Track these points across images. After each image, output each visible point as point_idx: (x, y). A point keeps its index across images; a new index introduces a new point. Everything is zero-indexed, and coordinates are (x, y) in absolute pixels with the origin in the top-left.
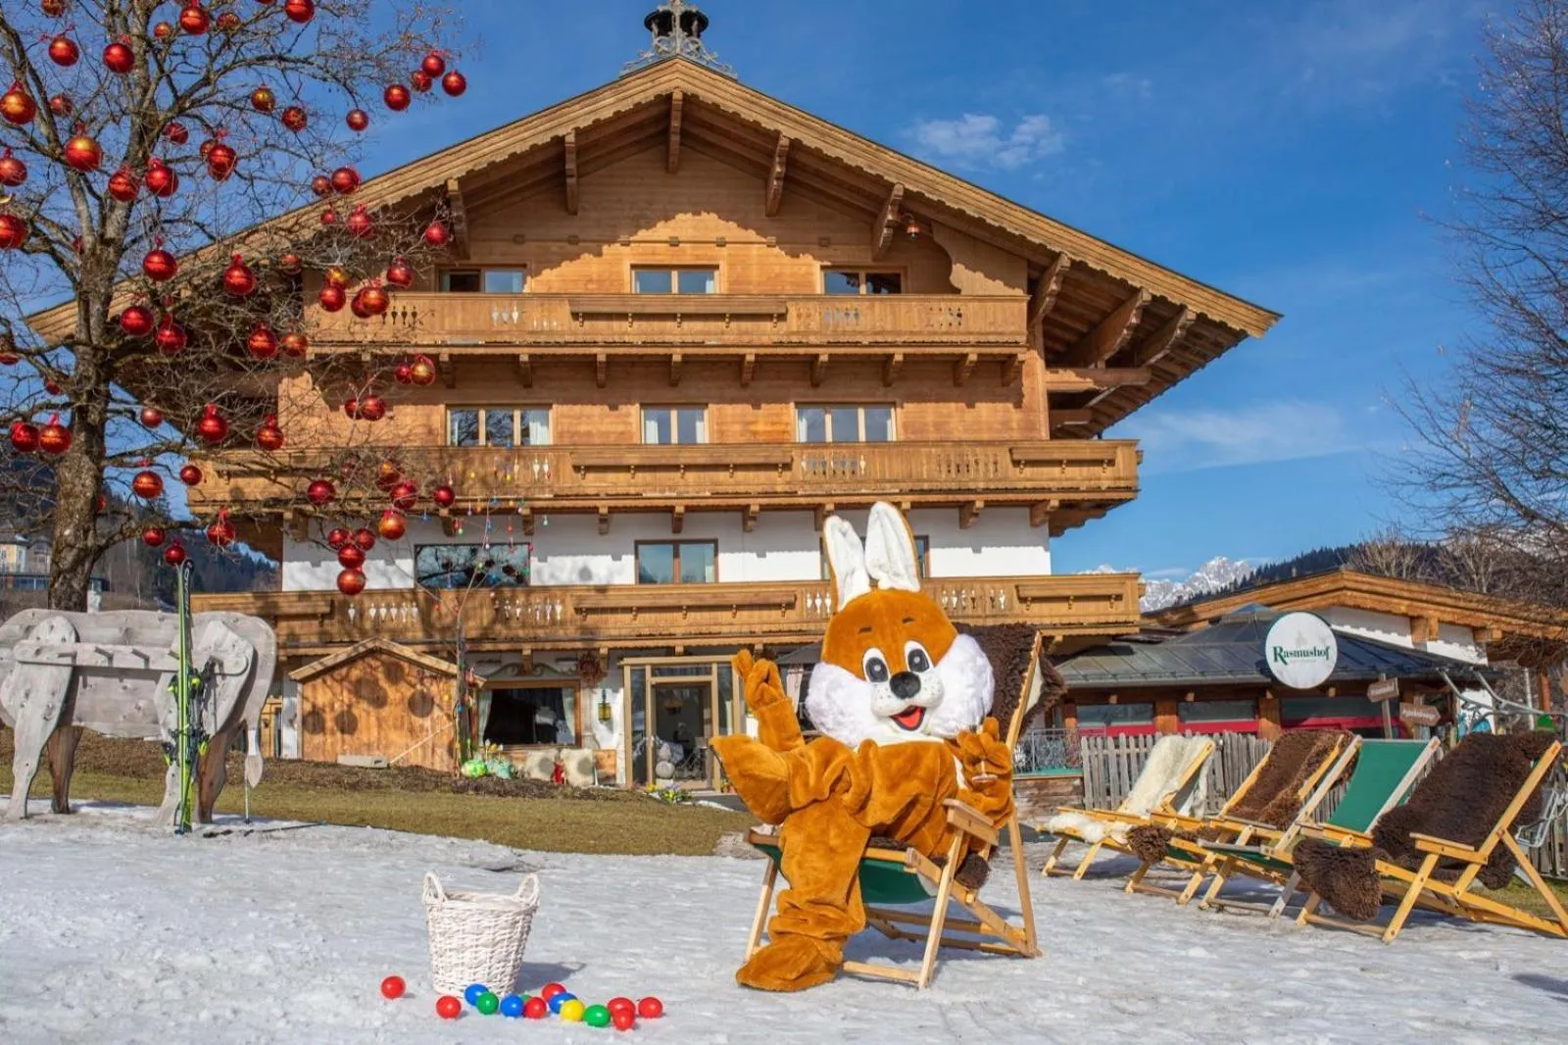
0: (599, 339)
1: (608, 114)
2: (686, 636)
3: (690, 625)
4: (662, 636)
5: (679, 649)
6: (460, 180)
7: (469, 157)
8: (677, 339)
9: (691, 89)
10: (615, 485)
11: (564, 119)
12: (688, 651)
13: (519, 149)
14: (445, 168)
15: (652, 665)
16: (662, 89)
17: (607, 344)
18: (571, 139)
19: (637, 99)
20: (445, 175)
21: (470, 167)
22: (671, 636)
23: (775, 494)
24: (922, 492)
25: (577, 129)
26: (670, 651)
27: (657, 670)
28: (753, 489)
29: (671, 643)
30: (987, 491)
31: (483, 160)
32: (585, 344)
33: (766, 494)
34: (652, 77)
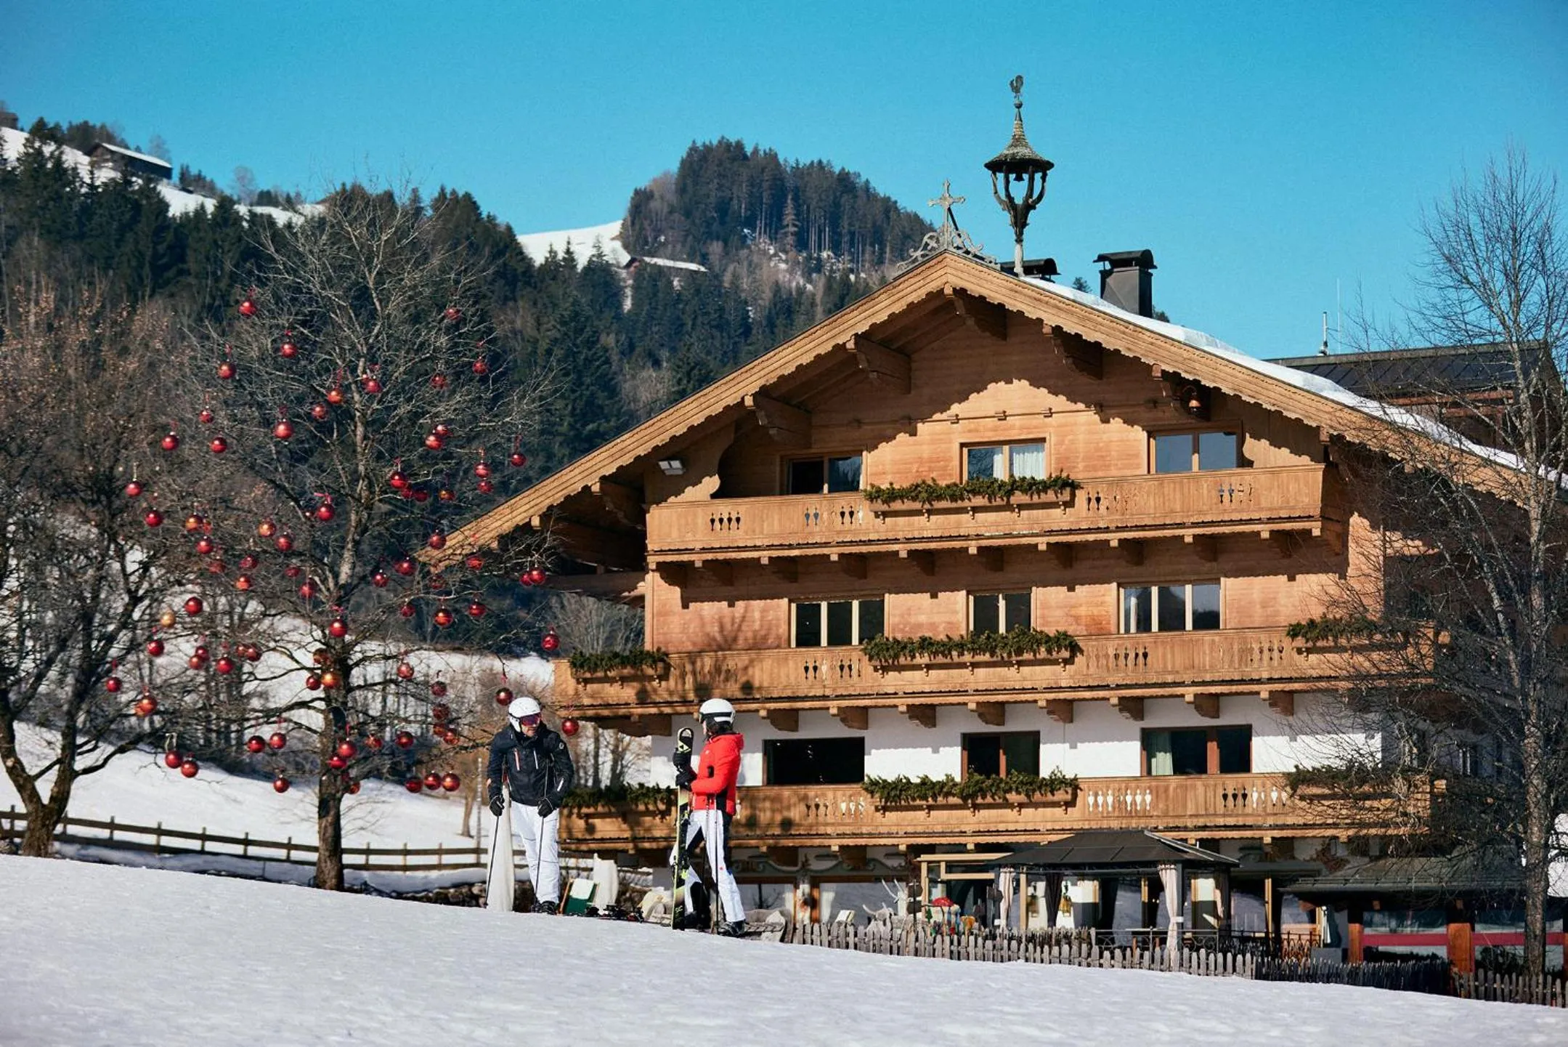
0: (900, 536)
1: (883, 317)
2: (978, 833)
3: (980, 823)
4: (952, 834)
5: (970, 847)
6: (755, 396)
7: (762, 373)
8: (973, 532)
9: (961, 284)
10: (912, 683)
11: (846, 325)
12: (980, 848)
13: (823, 350)
14: (742, 385)
15: (947, 862)
16: (933, 287)
17: (908, 540)
18: (851, 345)
19: (910, 299)
20: (741, 393)
21: (762, 382)
22: (962, 833)
23: (1060, 689)
24: (1204, 683)
25: (856, 335)
26: (961, 848)
27: (951, 867)
28: (1040, 685)
29: (962, 840)
30: (1271, 680)
31: (773, 375)
32: (887, 541)
33: (1050, 689)
34: (923, 275)
